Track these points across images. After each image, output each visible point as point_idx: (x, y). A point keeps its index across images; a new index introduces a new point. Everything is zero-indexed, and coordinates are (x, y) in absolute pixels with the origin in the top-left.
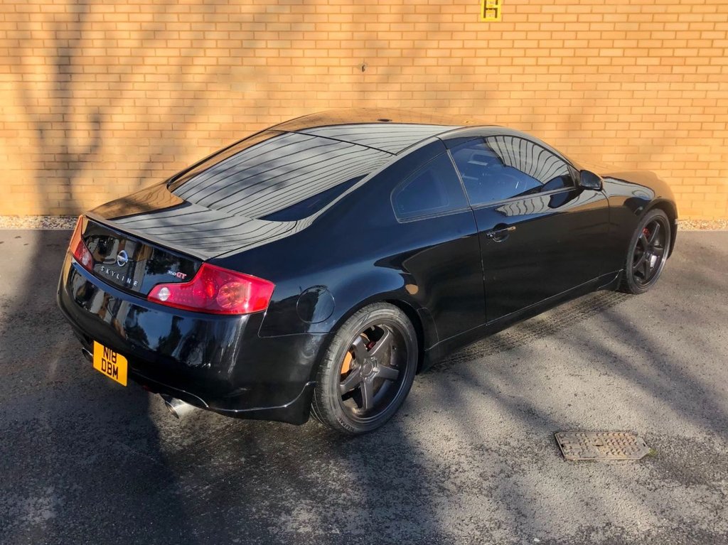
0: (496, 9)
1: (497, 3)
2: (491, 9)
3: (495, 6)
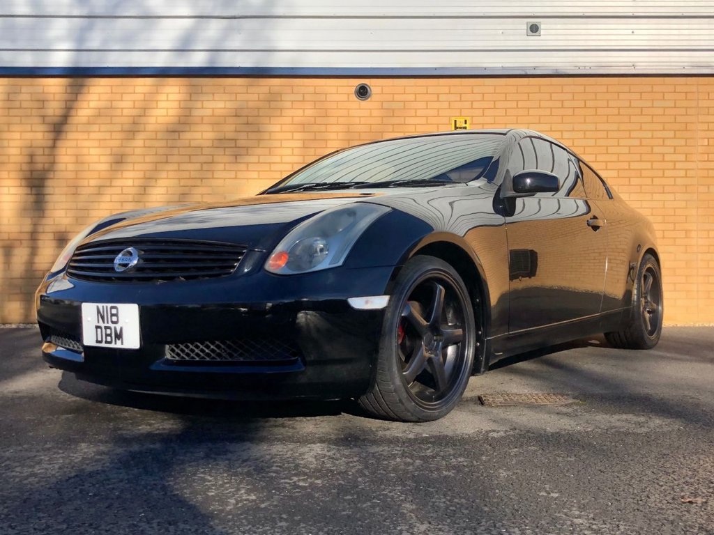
3: (464, 125)
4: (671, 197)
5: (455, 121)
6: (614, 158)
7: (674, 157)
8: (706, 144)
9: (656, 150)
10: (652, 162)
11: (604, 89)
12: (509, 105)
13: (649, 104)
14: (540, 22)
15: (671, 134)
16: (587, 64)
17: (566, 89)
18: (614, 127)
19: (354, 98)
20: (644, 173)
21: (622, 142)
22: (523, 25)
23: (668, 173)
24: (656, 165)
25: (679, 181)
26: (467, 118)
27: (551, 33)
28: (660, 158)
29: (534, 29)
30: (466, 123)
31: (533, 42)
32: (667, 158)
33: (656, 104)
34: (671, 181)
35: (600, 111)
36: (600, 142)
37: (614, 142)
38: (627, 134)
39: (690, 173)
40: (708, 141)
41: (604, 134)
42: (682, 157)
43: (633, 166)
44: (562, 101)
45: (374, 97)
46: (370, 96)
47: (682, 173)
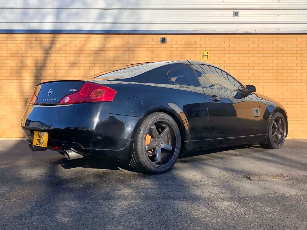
0: (207, 55)
2: (205, 55)
4: (295, 84)
5: (203, 52)
6: (271, 68)
7: (297, 68)
9: (289, 65)
10: (287, 70)
12: (226, 46)
13: (286, 46)
14: (239, 11)
15: (295, 58)
16: (259, 29)
17: (250, 39)
18: (271, 55)
19: (160, 43)
20: (284, 74)
21: (274, 61)
22: (232, 12)
23: (294, 74)
24: (289, 71)
25: (298, 78)
26: (208, 51)
27: (244, 16)
28: (291, 68)
29: (236, 14)
30: (207, 53)
31: (236, 19)
32: (293, 68)
33: (288, 46)
34: (295, 78)
36: (265, 62)
37: (271, 61)
38: (276, 58)
39: (303, 75)
41: (266, 58)
42: (300, 68)
43: (279, 71)
44: (249, 44)
45: (168, 43)
46: (166, 42)
47: (300, 74)
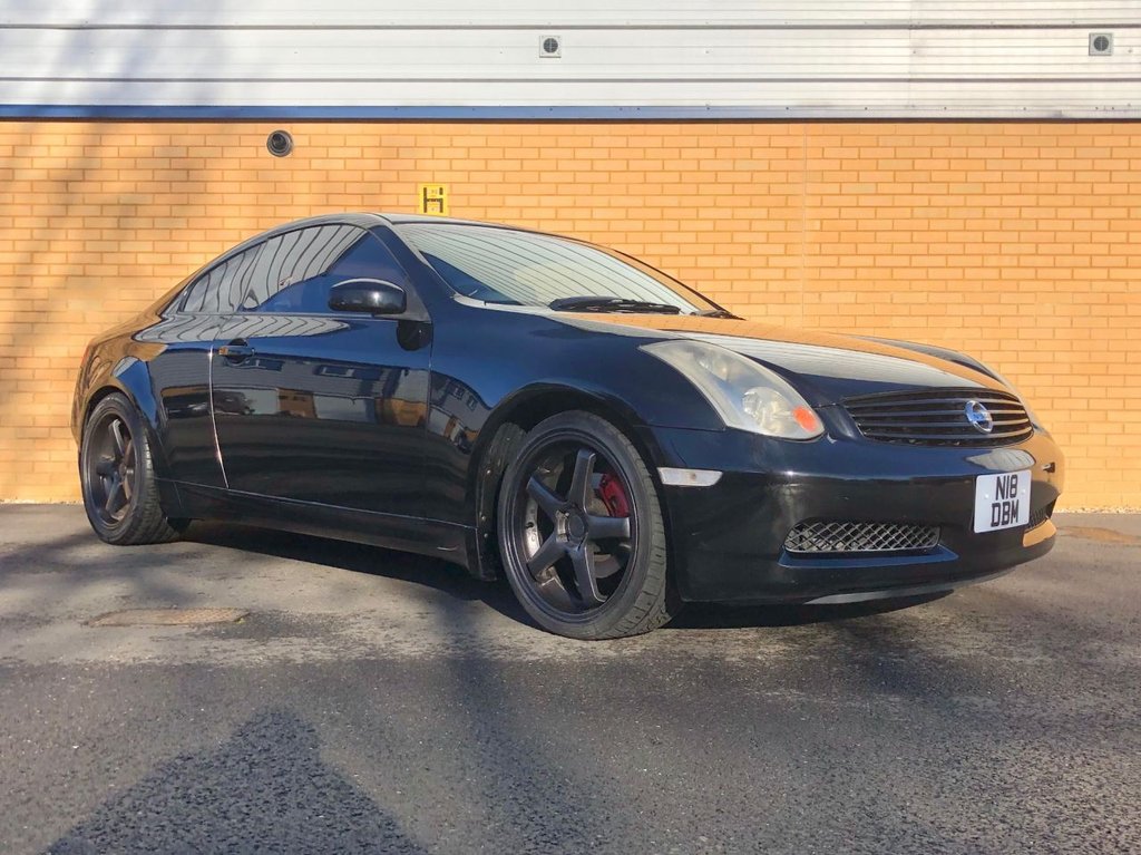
0: (441, 201)
1: (441, 193)
2: (433, 200)
3: (439, 196)
5: (426, 190)
7: (768, 249)
8: (818, 228)
9: (738, 237)
10: (731, 256)
11: (657, 142)
12: (508, 165)
13: (729, 166)
15: (763, 213)
16: (634, 103)
17: (598, 142)
18: (673, 201)
19: (265, 152)
20: (720, 274)
23: (756, 274)
24: (738, 261)
25: (774, 286)
26: (444, 186)
28: (745, 250)
31: (549, 67)
32: (755, 249)
33: (739, 166)
34: (761, 286)
35: (652, 177)
36: (651, 226)
37: (673, 225)
38: (692, 213)
39: (790, 274)
40: (822, 224)
41: (656, 213)
42: (780, 249)
43: (703, 261)
45: (296, 152)
46: (290, 150)
47: (779, 274)
